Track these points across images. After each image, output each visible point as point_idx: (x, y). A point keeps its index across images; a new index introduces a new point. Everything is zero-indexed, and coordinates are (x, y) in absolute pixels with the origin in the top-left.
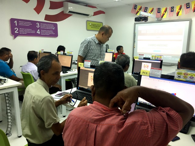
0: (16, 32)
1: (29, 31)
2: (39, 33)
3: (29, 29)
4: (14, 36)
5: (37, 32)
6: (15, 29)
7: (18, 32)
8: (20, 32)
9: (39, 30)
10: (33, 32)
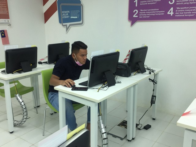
0: (134, 16)
1: (155, 12)
2: (172, 13)
3: (154, 10)
4: (131, 21)
5: (168, 13)
6: (134, 12)
7: (137, 16)
8: (140, 15)
9: (172, 9)
10: (162, 13)
